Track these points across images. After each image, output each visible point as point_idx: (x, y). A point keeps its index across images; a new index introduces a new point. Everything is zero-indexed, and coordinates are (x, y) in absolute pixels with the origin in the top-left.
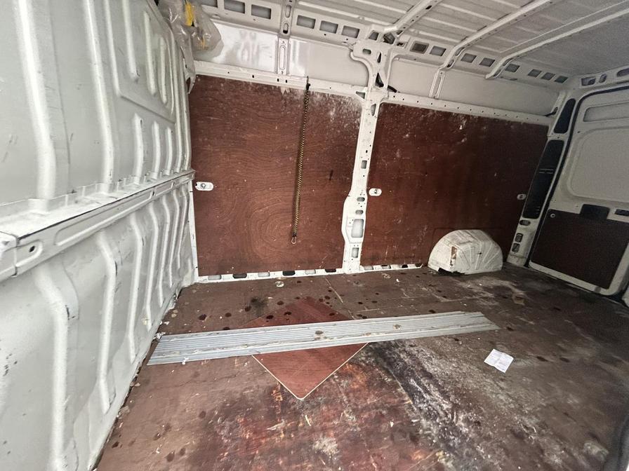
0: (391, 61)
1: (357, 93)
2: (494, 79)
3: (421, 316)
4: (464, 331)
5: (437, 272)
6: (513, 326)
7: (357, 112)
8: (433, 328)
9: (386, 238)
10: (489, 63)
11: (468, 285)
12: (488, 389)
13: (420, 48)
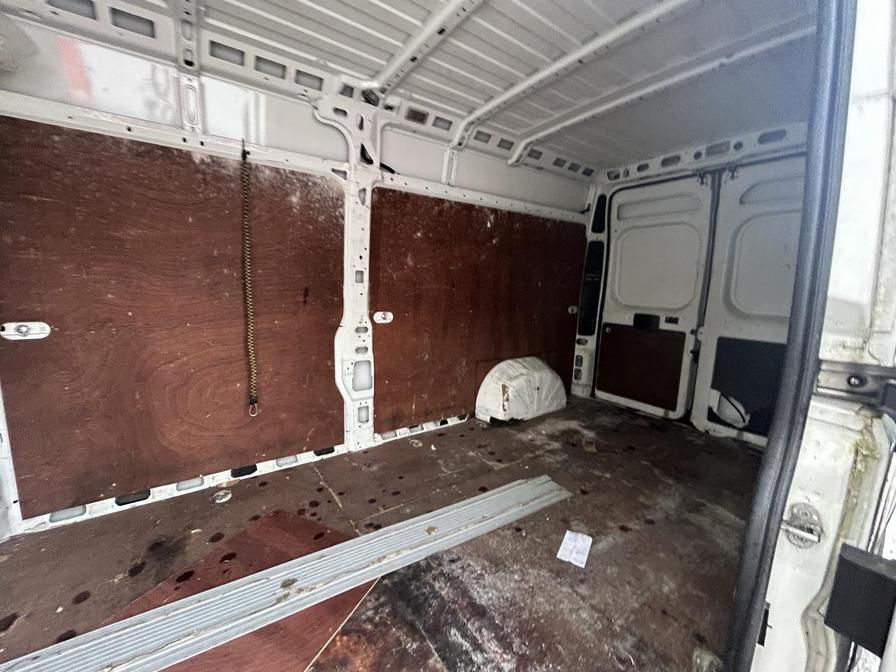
0: (379, 129)
1: (333, 170)
2: (518, 166)
3: (468, 501)
4: (527, 511)
5: (488, 424)
6: (587, 486)
7: (337, 199)
8: (484, 518)
9: (409, 384)
10: (507, 145)
11: (527, 436)
12: (565, 606)
13: (417, 116)
